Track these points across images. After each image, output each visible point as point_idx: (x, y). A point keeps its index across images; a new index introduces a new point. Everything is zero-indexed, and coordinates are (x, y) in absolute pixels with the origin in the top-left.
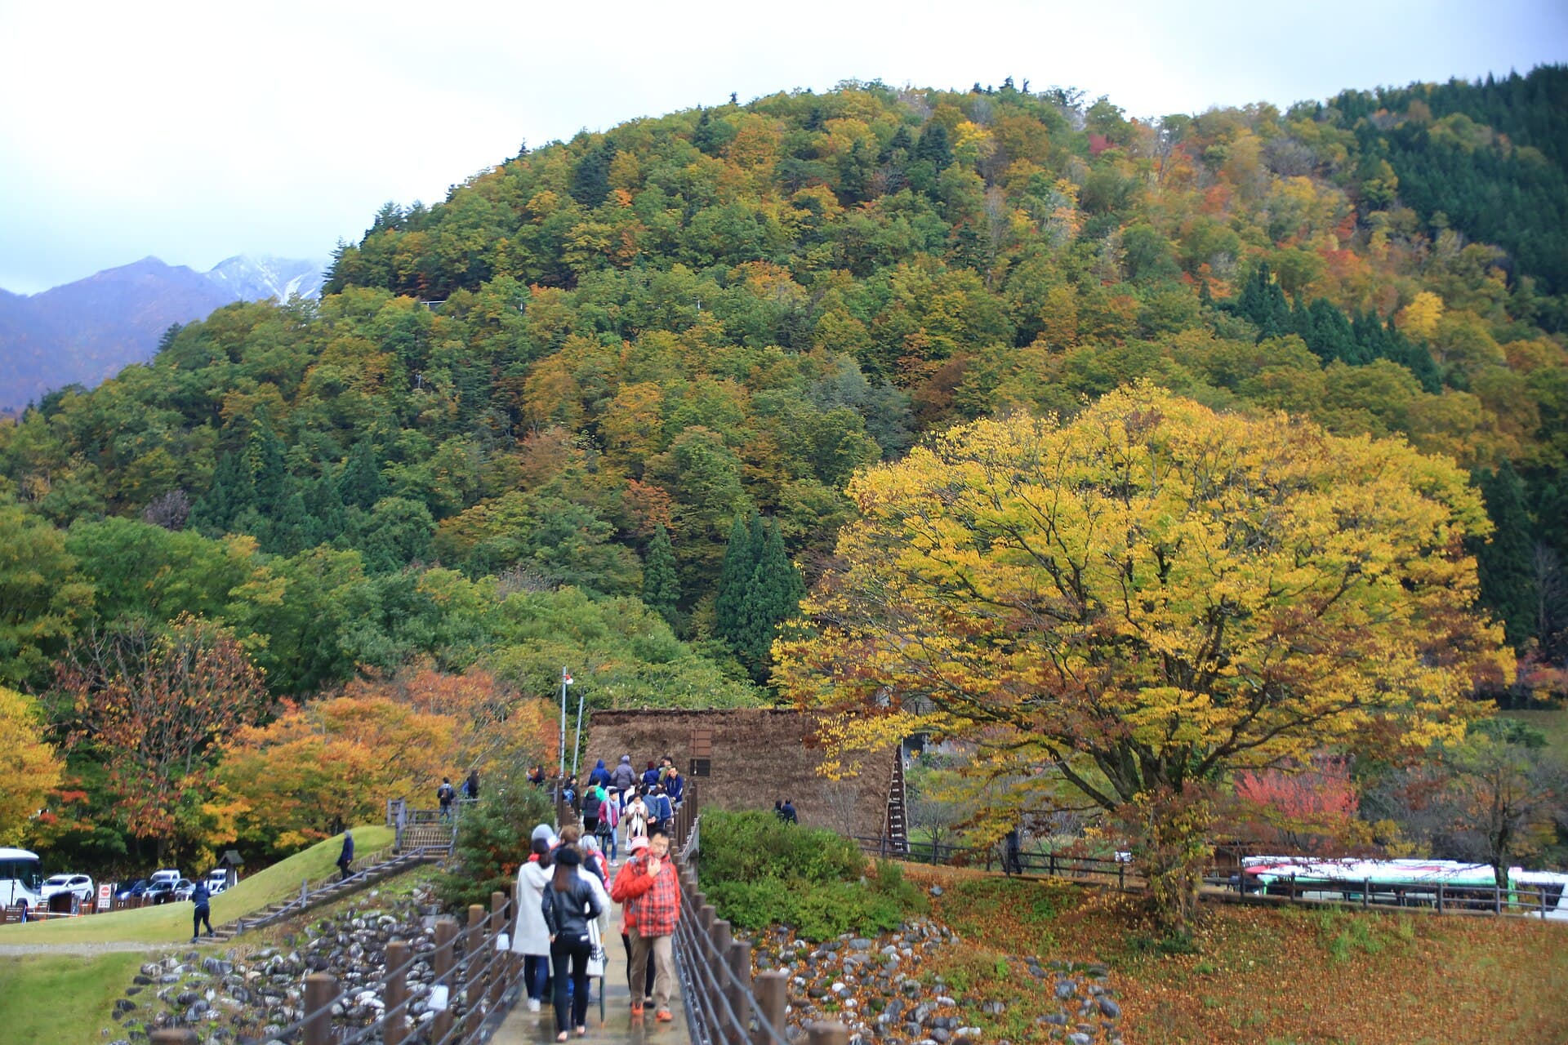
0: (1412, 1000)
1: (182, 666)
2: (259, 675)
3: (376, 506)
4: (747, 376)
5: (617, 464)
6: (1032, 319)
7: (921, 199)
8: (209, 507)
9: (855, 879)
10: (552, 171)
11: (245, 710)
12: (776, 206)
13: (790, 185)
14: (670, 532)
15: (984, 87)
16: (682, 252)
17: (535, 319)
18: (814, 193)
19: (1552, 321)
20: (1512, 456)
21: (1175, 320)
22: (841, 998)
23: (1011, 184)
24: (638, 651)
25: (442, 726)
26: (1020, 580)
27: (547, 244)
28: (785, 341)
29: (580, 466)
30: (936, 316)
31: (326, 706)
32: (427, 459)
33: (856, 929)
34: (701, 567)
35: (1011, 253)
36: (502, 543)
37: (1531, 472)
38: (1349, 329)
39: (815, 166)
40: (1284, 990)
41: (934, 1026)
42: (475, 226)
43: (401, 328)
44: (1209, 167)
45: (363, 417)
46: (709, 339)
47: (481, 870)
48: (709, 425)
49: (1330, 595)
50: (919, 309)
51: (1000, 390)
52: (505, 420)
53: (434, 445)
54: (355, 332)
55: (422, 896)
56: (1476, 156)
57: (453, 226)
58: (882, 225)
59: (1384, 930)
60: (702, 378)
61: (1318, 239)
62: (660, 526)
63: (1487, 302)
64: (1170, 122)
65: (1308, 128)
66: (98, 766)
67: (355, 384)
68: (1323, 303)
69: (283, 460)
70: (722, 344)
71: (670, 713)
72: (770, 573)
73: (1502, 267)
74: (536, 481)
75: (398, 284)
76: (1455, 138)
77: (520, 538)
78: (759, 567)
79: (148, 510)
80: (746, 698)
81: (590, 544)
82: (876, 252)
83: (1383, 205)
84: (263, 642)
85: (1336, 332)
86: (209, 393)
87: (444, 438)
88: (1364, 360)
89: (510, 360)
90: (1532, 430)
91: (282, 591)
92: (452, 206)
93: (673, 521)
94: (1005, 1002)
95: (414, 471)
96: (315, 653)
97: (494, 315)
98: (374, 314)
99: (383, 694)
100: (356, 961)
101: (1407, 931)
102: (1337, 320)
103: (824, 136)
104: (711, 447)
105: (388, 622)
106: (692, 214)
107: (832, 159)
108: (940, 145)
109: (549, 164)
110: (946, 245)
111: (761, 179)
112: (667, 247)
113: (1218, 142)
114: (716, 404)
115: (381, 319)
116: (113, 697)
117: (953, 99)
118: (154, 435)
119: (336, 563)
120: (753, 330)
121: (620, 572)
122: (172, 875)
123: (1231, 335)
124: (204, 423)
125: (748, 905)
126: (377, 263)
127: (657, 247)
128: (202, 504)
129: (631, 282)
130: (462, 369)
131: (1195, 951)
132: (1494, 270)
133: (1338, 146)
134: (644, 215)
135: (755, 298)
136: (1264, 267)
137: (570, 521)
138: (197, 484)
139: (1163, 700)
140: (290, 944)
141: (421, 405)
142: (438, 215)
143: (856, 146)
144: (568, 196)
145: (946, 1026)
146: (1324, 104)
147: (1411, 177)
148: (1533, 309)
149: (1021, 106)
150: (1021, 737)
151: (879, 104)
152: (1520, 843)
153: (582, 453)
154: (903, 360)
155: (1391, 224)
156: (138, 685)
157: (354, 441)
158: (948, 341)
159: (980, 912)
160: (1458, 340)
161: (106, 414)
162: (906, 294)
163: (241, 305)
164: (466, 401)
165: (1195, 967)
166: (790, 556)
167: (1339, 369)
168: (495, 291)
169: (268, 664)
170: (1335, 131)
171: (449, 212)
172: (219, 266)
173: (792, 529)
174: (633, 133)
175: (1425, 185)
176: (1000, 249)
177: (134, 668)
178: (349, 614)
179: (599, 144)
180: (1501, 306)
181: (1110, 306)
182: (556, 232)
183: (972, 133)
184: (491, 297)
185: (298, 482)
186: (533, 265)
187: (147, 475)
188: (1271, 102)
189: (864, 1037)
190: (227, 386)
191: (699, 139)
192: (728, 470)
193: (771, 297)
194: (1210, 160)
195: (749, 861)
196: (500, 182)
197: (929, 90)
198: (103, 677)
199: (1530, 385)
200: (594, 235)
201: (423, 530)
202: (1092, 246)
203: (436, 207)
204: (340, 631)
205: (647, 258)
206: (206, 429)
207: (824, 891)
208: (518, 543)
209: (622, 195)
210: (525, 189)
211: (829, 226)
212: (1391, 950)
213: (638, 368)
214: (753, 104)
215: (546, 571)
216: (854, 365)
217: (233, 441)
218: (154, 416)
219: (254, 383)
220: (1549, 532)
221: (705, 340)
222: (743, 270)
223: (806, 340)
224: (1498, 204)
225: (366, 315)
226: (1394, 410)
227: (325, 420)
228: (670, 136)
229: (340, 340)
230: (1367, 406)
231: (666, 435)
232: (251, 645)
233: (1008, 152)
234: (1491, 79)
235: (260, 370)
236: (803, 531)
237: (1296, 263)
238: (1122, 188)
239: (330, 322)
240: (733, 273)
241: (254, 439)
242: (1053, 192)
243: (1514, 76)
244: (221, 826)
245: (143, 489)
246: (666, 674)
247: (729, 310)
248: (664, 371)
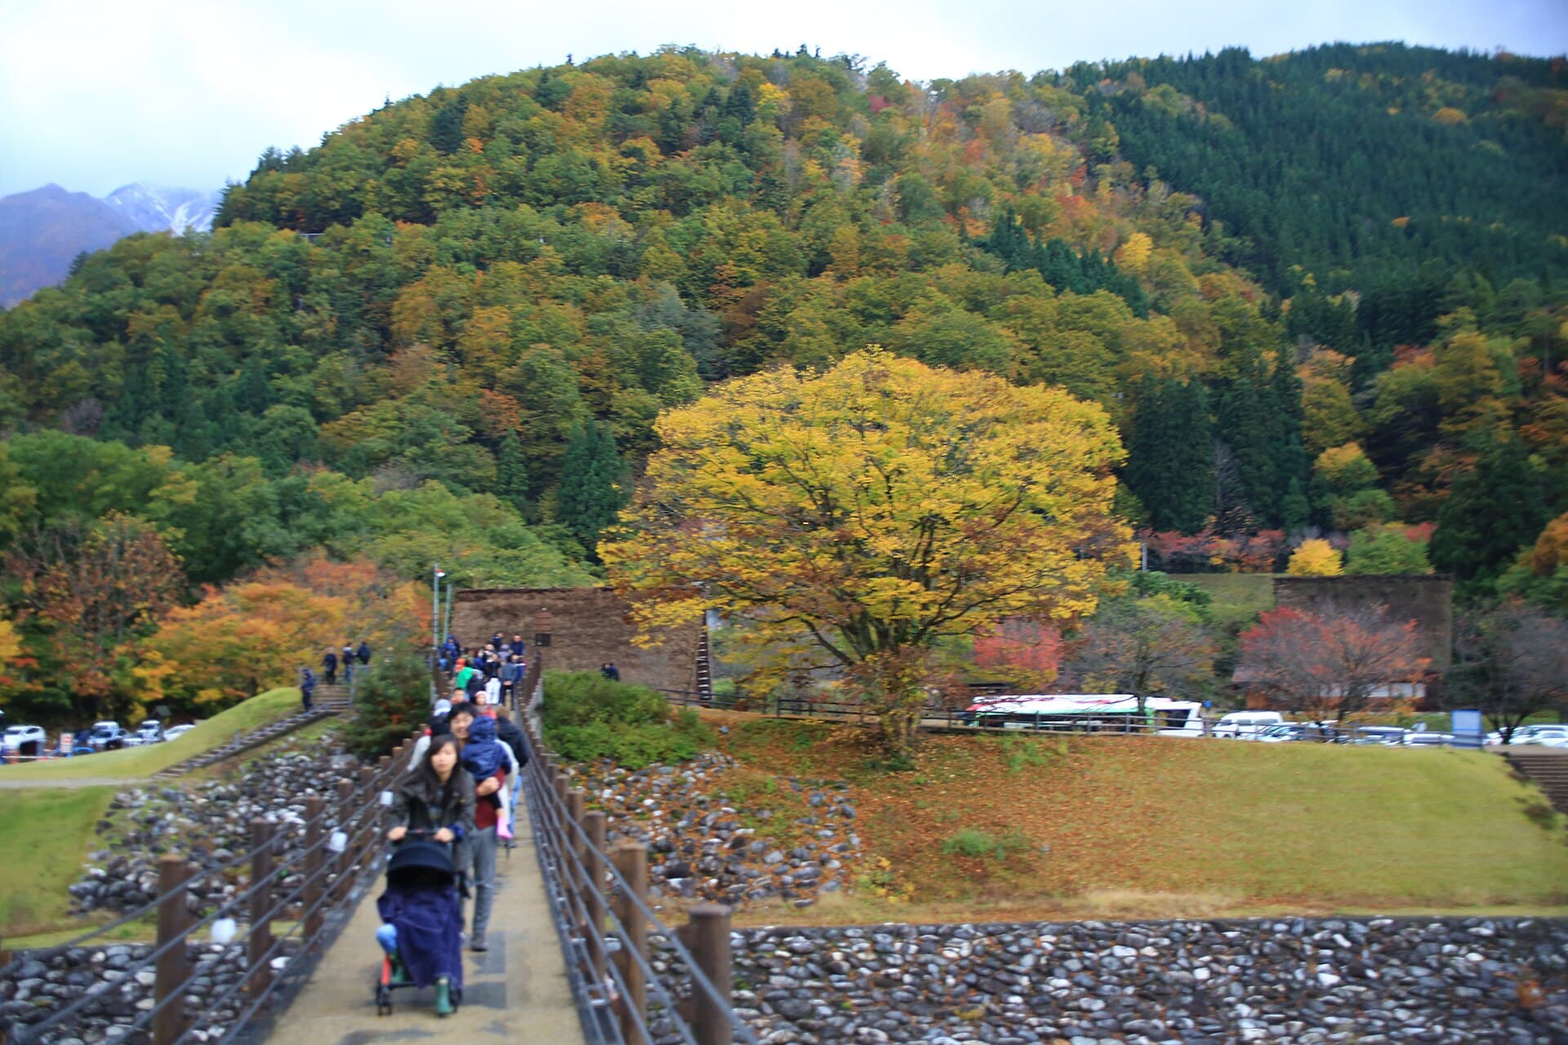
0: (1063, 798)
1: (112, 555)
2: (177, 562)
3: (266, 413)
4: (583, 301)
5: (473, 376)
6: (822, 253)
7: (729, 150)
8: (119, 413)
9: (662, 723)
10: (413, 121)
11: (166, 590)
12: (606, 155)
13: (618, 136)
14: (519, 433)
15: (783, 52)
16: (527, 193)
17: (401, 251)
18: (638, 144)
19: (1235, 258)
20: (1200, 370)
21: (938, 255)
22: (650, 809)
23: (805, 138)
24: (494, 539)
25: (335, 606)
26: (786, 495)
27: (410, 185)
28: (615, 271)
29: (441, 378)
30: (742, 250)
31: (242, 590)
32: (309, 372)
33: (662, 759)
34: (545, 462)
35: (805, 196)
36: (376, 444)
37: (1214, 383)
38: (1077, 263)
39: (640, 120)
40: (975, 794)
41: (719, 829)
42: (347, 169)
43: (283, 257)
44: (969, 124)
45: (251, 334)
46: (550, 269)
47: (374, 721)
48: (551, 343)
49: (1009, 506)
50: (727, 245)
51: (795, 314)
52: (376, 337)
53: (315, 359)
54: (245, 261)
55: (329, 741)
56: (1179, 119)
57: (326, 169)
58: (697, 172)
59: (1047, 749)
60: (545, 303)
61: (1055, 187)
62: (511, 430)
63: (1186, 242)
64: (937, 85)
65: (1048, 92)
66: (44, 637)
67: (245, 306)
68: (1057, 242)
69: (184, 372)
70: (562, 273)
71: (520, 591)
72: (603, 468)
73: (1198, 212)
74: (404, 391)
75: (282, 219)
76: (1163, 105)
77: (391, 439)
78: (595, 463)
79: (67, 418)
80: (582, 578)
81: (451, 444)
82: (691, 195)
83: (1106, 159)
84: (180, 534)
85: (1067, 267)
86: (117, 313)
87: (324, 353)
88: (1089, 291)
89: (380, 287)
90: (1215, 349)
91: (194, 492)
92: (326, 151)
93: (523, 424)
94: (772, 810)
95: (298, 382)
96: (222, 543)
97: (364, 247)
98: (261, 245)
99: (288, 581)
100: (280, 790)
101: (1063, 748)
102: (1069, 257)
103: (647, 94)
104: (552, 361)
105: (284, 517)
106: (535, 160)
107: (654, 114)
108: (745, 104)
109: (411, 115)
110: (750, 190)
111: (593, 131)
112: (513, 189)
113: (975, 103)
114: (557, 326)
115: (267, 250)
116: (56, 581)
117: (756, 63)
118: (68, 350)
119: (238, 468)
120: (588, 261)
121: (477, 467)
122: (111, 726)
123: (984, 268)
124: (112, 339)
125: (581, 744)
126: (261, 200)
127: (505, 188)
128: (113, 410)
129: (483, 220)
130: (339, 294)
131: (913, 769)
132: (1193, 215)
133: (1071, 108)
134: (493, 161)
135: (589, 234)
136: (1011, 212)
137: (434, 426)
138: (109, 393)
139: (887, 587)
140: (229, 778)
141: (302, 325)
142: (314, 158)
143: (675, 103)
144: (427, 144)
145: (728, 828)
146: (1061, 73)
147: (1129, 136)
148: (1221, 248)
149: (813, 70)
150: (784, 615)
151: (693, 67)
152: (1153, 683)
153: (443, 366)
154: (714, 288)
155: (1114, 175)
156: (76, 570)
157: (246, 355)
158: (752, 272)
159: (756, 745)
160: (1163, 273)
161: (25, 331)
162: (717, 232)
163: (142, 236)
164: (342, 321)
165: (912, 780)
166: (621, 453)
167: (1069, 297)
168: (366, 227)
169: (184, 553)
170: (1069, 96)
171: (323, 156)
172: (116, 193)
173: (622, 431)
174: (483, 89)
175: (1140, 143)
176: (795, 193)
177: (71, 557)
178: (250, 510)
179: (454, 99)
180: (1197, 244)
181: (885, 243)
182: (417, 175)
183: (772, 93)
184: (362, 231)
185: (197, 390)
186: (398, 203)
187: (63, 385)
188: (1018, 70)
189: (668, 838)
190: (132, 308)
191: (540, 95)
192: (567, 380)
193: (603, 233)
194: (970, 118)
195: (581, 710)
196: (368, 130)
197: (736, 54)
198: (45, 564)
199: (1214, 313)
200: (451, 177)
201: (308, 434)
202: (871, 191)
203: (312, 151)
204: (244, 524)
205: (497, 198)
206: (114, 345)
207: (637, 731)
208: (389, 444)
209: (474, 143)
210: (390, 136)
211: (652, 172)
212: (1053, 763)
213: (490, 294)
214: (586, 64)
215: (413, 467)
216: (673, 291)
217: (138, 356)
218: (68, 333)
219: (155, 305)
220: (1225, 431)
221: (548, 270)
222: (579, 210)
223: (634, 269)
224: (1195, 160)
225: (253, 246)
226: (1111, 332)
227: (219, 337)
228: (515, 92)
229: (231, 268)
230: (1088, 328)
231: (515, 352)
232: (169, 537)
233: (802, 110)
234: (1190, 57)
235: (160, 294)
236: (632, 432)
237: (1038, 208)
238: (896, 142)
239: (221, 252)
240: (570, 212)
241: (158, 355)
242: (840, 145)
243: (1208, 54)
244: (150, 685)
245: (61, 397)
246: (516, 558)
247: (567, 244)
248: (513, 296)
